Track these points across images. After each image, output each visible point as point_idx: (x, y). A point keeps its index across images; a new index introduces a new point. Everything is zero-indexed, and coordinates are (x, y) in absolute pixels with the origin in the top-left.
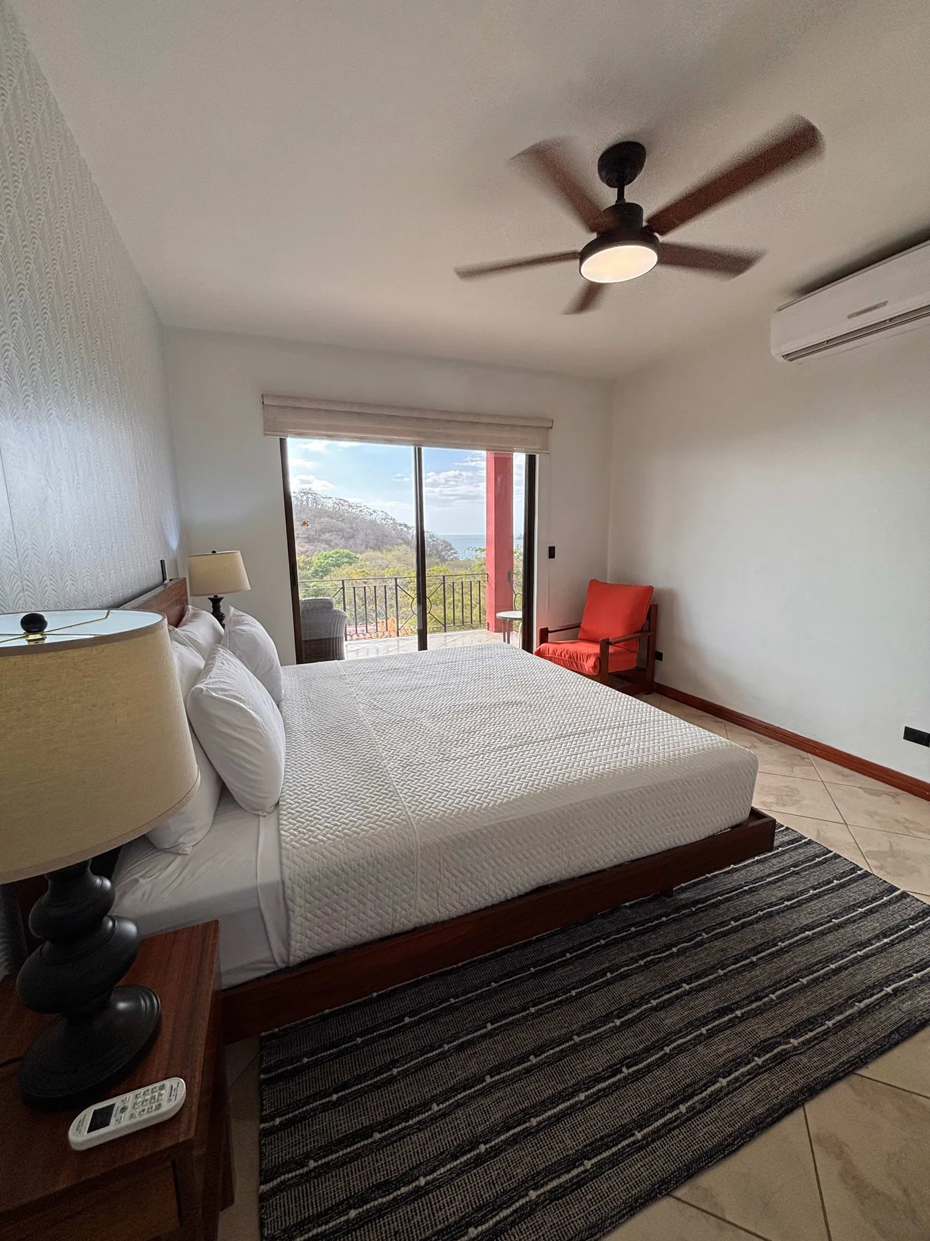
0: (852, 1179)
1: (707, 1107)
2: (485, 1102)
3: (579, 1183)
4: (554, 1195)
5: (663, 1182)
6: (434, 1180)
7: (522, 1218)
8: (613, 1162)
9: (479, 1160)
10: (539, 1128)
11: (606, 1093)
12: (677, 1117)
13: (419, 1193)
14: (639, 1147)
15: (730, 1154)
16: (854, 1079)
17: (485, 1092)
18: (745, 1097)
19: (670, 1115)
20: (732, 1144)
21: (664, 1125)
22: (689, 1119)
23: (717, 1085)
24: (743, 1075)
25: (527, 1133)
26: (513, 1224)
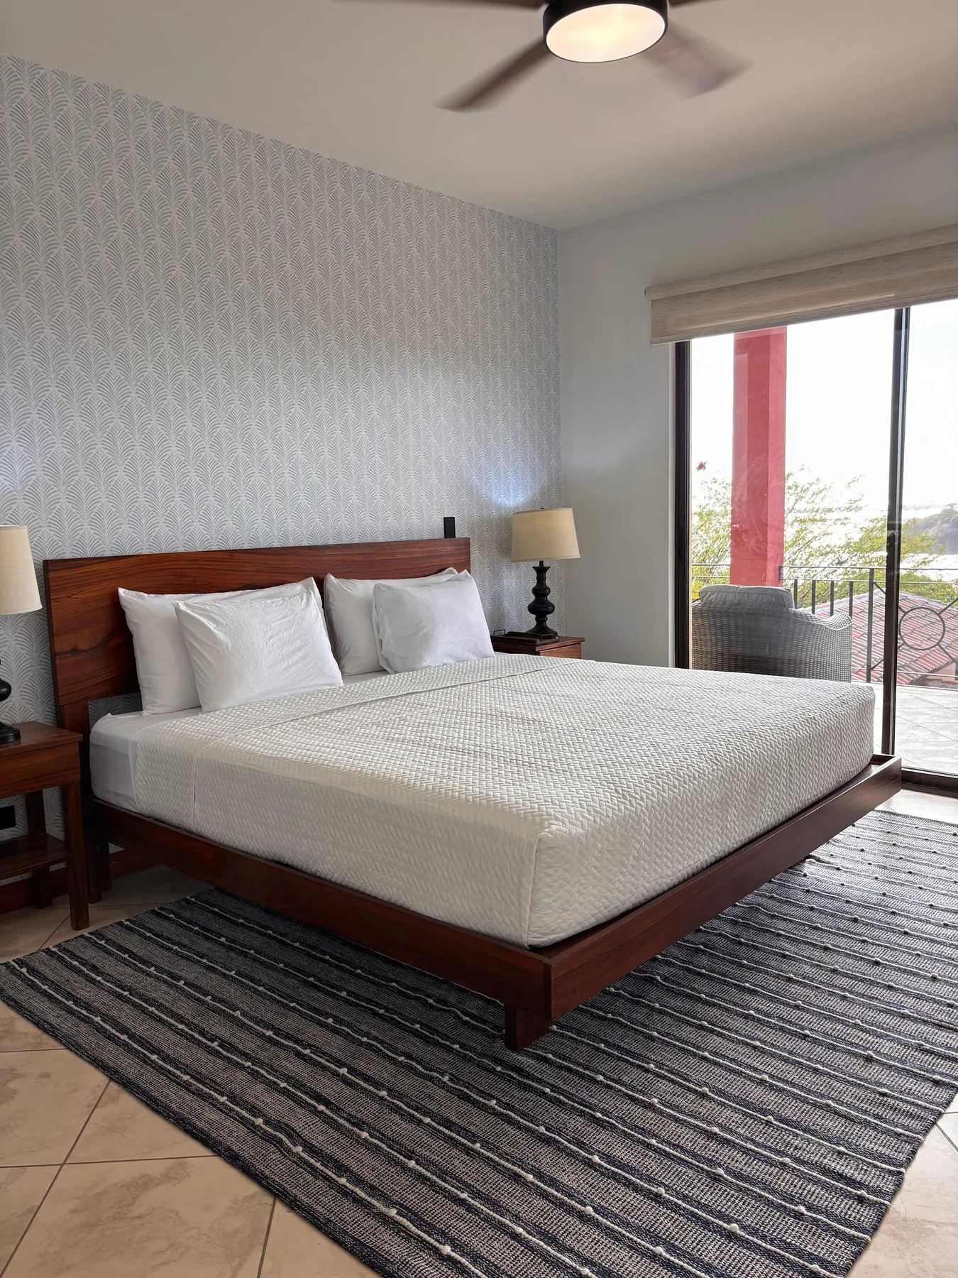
0: (144, 1184)
1: (193, 1093)
2: (165, 988)
3: (111, 1038)
4: (100, 1030)
5: (117, 1072)
6: (102, 984)
7: (83, 1020)
8: (130, 1050)
9: (119, 996)
10: (151, 1015)
11: (190, 1039)
12: (178, 1077)
13: (93, 981)
14: (145, 1060)
15: (148, 1105)
16: (268, 1199)
17: (170, 985)
18: (212, 1115)
19: (178, 1073)
20: (158, 1105)
21: (169, 1072)
22: (178, 1084)
23: (219, 1097)
24: (238, 1114)
25: (144, 1010)
26: (78, 1017)
